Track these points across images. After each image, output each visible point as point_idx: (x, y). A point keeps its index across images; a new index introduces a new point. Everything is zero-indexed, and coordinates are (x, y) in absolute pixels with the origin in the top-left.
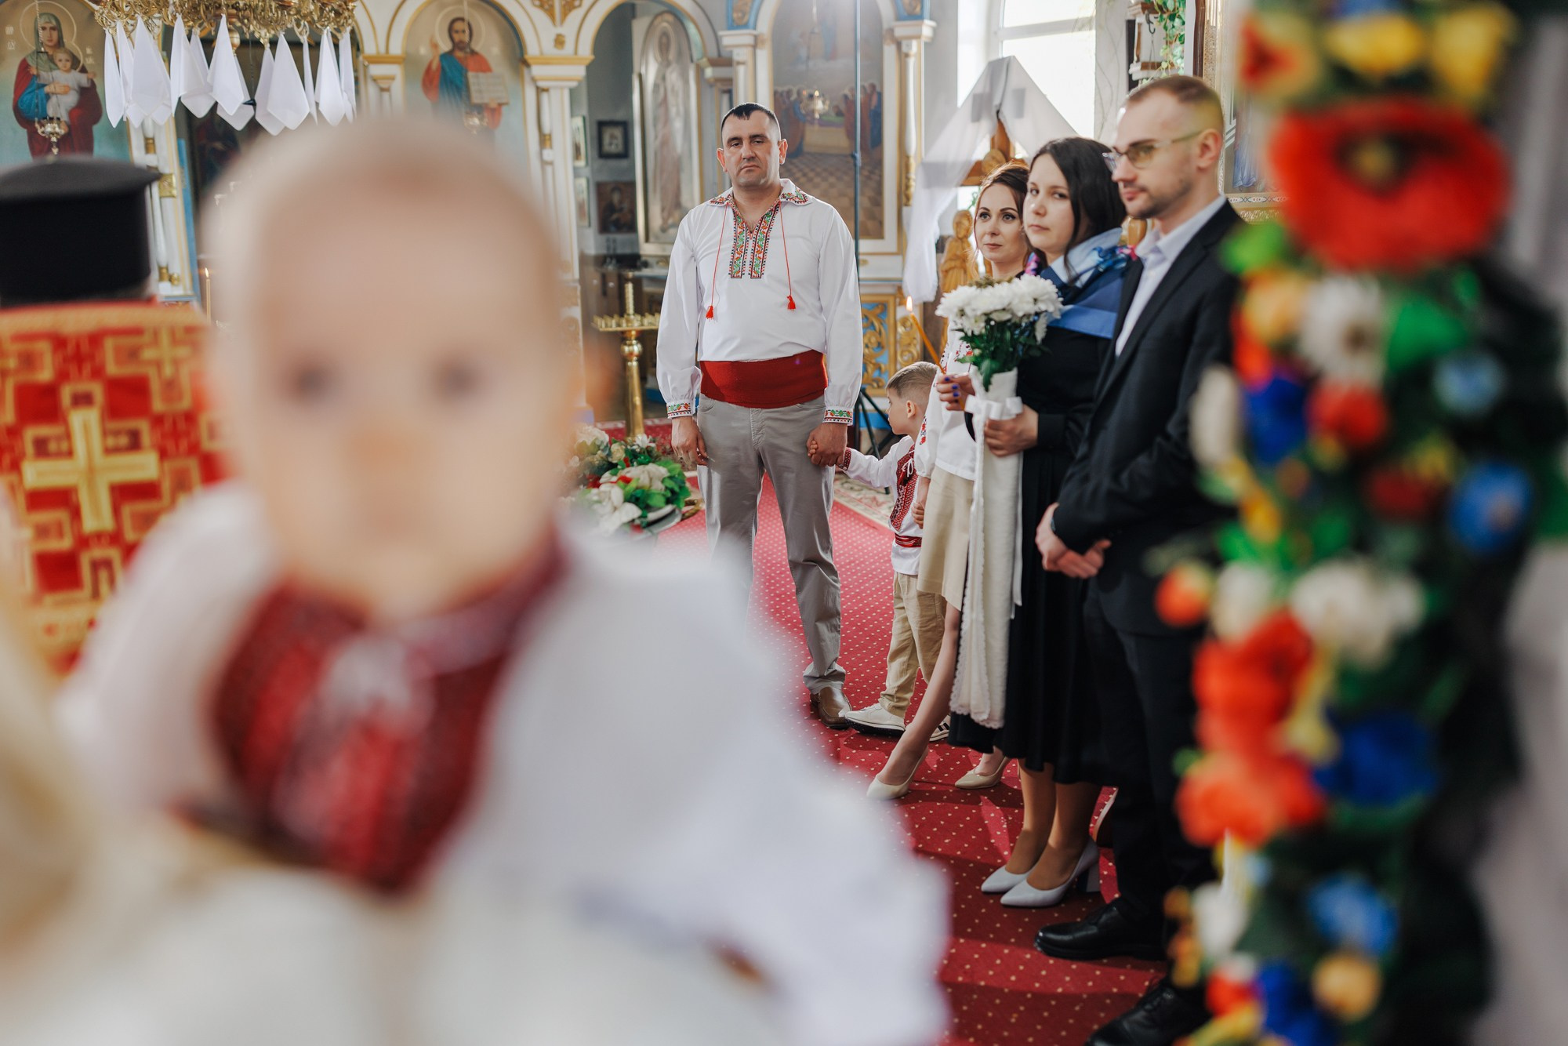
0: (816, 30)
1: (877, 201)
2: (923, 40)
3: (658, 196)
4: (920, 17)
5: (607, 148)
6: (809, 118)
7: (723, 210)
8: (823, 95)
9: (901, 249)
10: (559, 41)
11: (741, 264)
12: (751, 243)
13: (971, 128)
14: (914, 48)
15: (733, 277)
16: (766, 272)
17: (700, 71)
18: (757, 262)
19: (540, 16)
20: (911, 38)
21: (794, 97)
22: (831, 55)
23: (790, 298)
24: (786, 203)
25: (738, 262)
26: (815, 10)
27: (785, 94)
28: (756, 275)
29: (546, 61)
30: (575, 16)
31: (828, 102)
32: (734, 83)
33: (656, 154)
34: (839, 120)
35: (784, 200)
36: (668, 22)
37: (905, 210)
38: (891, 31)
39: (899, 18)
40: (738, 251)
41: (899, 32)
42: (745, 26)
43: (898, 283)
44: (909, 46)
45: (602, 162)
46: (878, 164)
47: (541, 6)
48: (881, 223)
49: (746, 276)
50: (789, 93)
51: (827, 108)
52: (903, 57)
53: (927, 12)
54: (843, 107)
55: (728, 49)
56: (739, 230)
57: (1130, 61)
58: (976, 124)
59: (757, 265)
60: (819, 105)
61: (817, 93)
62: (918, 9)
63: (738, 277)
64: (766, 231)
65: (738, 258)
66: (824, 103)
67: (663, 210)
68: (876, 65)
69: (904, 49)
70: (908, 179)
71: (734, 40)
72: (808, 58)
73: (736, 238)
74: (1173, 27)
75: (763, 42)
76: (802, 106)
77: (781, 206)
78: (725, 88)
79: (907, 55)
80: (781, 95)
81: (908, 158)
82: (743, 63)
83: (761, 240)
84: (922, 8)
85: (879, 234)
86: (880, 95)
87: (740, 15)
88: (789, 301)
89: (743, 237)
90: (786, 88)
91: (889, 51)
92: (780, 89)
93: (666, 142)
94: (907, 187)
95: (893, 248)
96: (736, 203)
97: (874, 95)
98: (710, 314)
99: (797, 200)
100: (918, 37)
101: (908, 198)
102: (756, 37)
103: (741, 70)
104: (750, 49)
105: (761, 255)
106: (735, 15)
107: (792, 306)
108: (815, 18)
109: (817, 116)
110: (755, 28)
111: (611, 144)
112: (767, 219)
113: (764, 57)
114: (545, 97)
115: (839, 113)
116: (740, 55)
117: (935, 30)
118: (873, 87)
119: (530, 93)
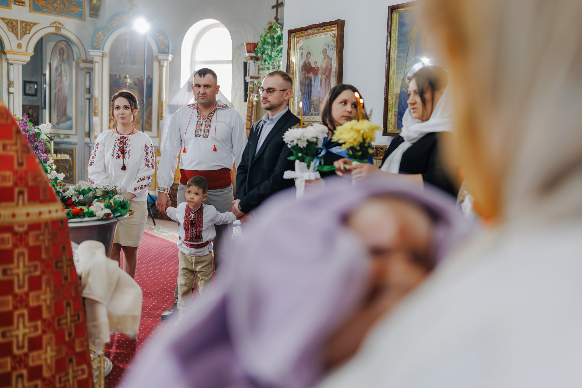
0: (128, 53)
1: (150, 117)
2: (169, 61)
3: (56, 110)
4: (168, 53)
5: (27, 92)
6: (123, 85)
7: (192, 110)
8: (130, 77)
9: (159, 135)
10: (19, 46)
11: (200, 132)
12: (204, 123)
13: (187, 94)
14: (165, 64)
15: (196, 136)
16: (209, 135)
17: (78, 64)
18: (206, 131)
19: (11, 35)
20: (164, 60)
21: (118, 77)
22: (133, 63)
23: (214, 146)
24: (219, 108)
25: (198, 131)
26: (128, 46)
27: (114, 75)
28: (206, 136)
29: (13, 53)
30: (27, 37)
31: (132, 80)
32: (94, 70)
33: (55, 94)
34: (135, 87)
35: (219, 107)
36: (63, 44)
37: (161, 121)
38: (157, 57)
39: (159, 52)
40: (198, 126)
41: (160, 57)
42: (99, 49)
43: (157, 148)
44: (163, 63)
45: (25, 97)
46: (150, 104)
47: (12, 31)
48: (151, 126)
49: (202, 136)
50: (116, 75)
51: (131, 82)
52: (161, 67)
53: (170, 52)
54: (137, 82)
55: (92, 57)
56: (199, 118)
57: (245, 75)
58: (190, 92)
59: (206, 132)
60: (129, 81)
61: (128, 76)
62: (167, 50)
63: (198, 137)
64: (210, 119)
65: (198, 129)
66: (130, 80)
67: (58, 116)
68: (151, 69)
69: (162, 63)
70: (162, 110)
71: (94, 54)
72: (125, 63)
73: (198, 121)
74: (265, 64)
75: (106, 55)
76: (121, 80)
77: (217, 109)
78: (88, 71)
79: (163, 66)
80: (113, 76)
81: (162, 103)
82: (98, 62)
83: (208, 122)
84: (168, 50)
85: (150, 129)
86: (152, 80)
87: (97, 44)
88: (214, 147)
89: (201, 120)
90: (115, 73)
91: (156, 64)
92: (112, 73)
93: (60, 90)
94: (162, 113)
95: (156, 135)
96: (198, 107)
97: (150, 80)
98: (184, 151)
99: (224, 107)
100: (167, 60)
101: (162, 117)
102: (103, 53)
103: (97, 65)
104: (100, 58)
105: (208, 128)
106: (95, 44)
107: (215, 150)
108: (128, 49)
109: (128, 84)
110: (103, 50)
111: (29, 90)
112: (211, 114)
113: (106, 61)
114: (11, 67)
115: (135, 84)
116: (96, 59)
117: (173, 58)
118: (149, 76)
119: (5, 65)
